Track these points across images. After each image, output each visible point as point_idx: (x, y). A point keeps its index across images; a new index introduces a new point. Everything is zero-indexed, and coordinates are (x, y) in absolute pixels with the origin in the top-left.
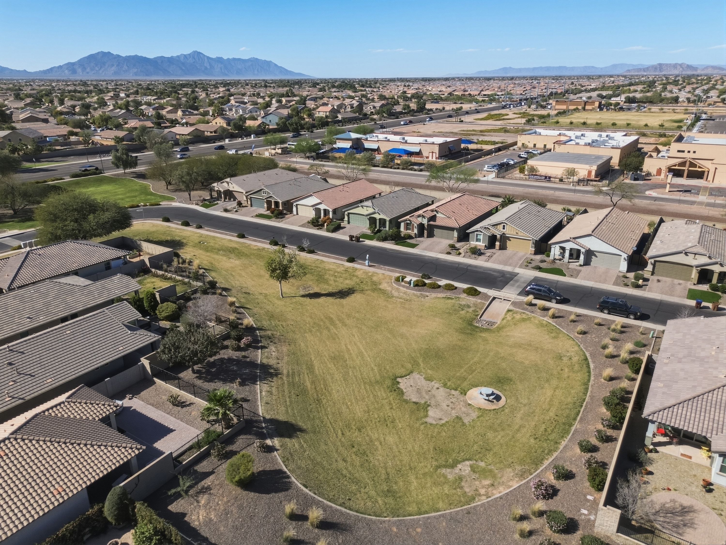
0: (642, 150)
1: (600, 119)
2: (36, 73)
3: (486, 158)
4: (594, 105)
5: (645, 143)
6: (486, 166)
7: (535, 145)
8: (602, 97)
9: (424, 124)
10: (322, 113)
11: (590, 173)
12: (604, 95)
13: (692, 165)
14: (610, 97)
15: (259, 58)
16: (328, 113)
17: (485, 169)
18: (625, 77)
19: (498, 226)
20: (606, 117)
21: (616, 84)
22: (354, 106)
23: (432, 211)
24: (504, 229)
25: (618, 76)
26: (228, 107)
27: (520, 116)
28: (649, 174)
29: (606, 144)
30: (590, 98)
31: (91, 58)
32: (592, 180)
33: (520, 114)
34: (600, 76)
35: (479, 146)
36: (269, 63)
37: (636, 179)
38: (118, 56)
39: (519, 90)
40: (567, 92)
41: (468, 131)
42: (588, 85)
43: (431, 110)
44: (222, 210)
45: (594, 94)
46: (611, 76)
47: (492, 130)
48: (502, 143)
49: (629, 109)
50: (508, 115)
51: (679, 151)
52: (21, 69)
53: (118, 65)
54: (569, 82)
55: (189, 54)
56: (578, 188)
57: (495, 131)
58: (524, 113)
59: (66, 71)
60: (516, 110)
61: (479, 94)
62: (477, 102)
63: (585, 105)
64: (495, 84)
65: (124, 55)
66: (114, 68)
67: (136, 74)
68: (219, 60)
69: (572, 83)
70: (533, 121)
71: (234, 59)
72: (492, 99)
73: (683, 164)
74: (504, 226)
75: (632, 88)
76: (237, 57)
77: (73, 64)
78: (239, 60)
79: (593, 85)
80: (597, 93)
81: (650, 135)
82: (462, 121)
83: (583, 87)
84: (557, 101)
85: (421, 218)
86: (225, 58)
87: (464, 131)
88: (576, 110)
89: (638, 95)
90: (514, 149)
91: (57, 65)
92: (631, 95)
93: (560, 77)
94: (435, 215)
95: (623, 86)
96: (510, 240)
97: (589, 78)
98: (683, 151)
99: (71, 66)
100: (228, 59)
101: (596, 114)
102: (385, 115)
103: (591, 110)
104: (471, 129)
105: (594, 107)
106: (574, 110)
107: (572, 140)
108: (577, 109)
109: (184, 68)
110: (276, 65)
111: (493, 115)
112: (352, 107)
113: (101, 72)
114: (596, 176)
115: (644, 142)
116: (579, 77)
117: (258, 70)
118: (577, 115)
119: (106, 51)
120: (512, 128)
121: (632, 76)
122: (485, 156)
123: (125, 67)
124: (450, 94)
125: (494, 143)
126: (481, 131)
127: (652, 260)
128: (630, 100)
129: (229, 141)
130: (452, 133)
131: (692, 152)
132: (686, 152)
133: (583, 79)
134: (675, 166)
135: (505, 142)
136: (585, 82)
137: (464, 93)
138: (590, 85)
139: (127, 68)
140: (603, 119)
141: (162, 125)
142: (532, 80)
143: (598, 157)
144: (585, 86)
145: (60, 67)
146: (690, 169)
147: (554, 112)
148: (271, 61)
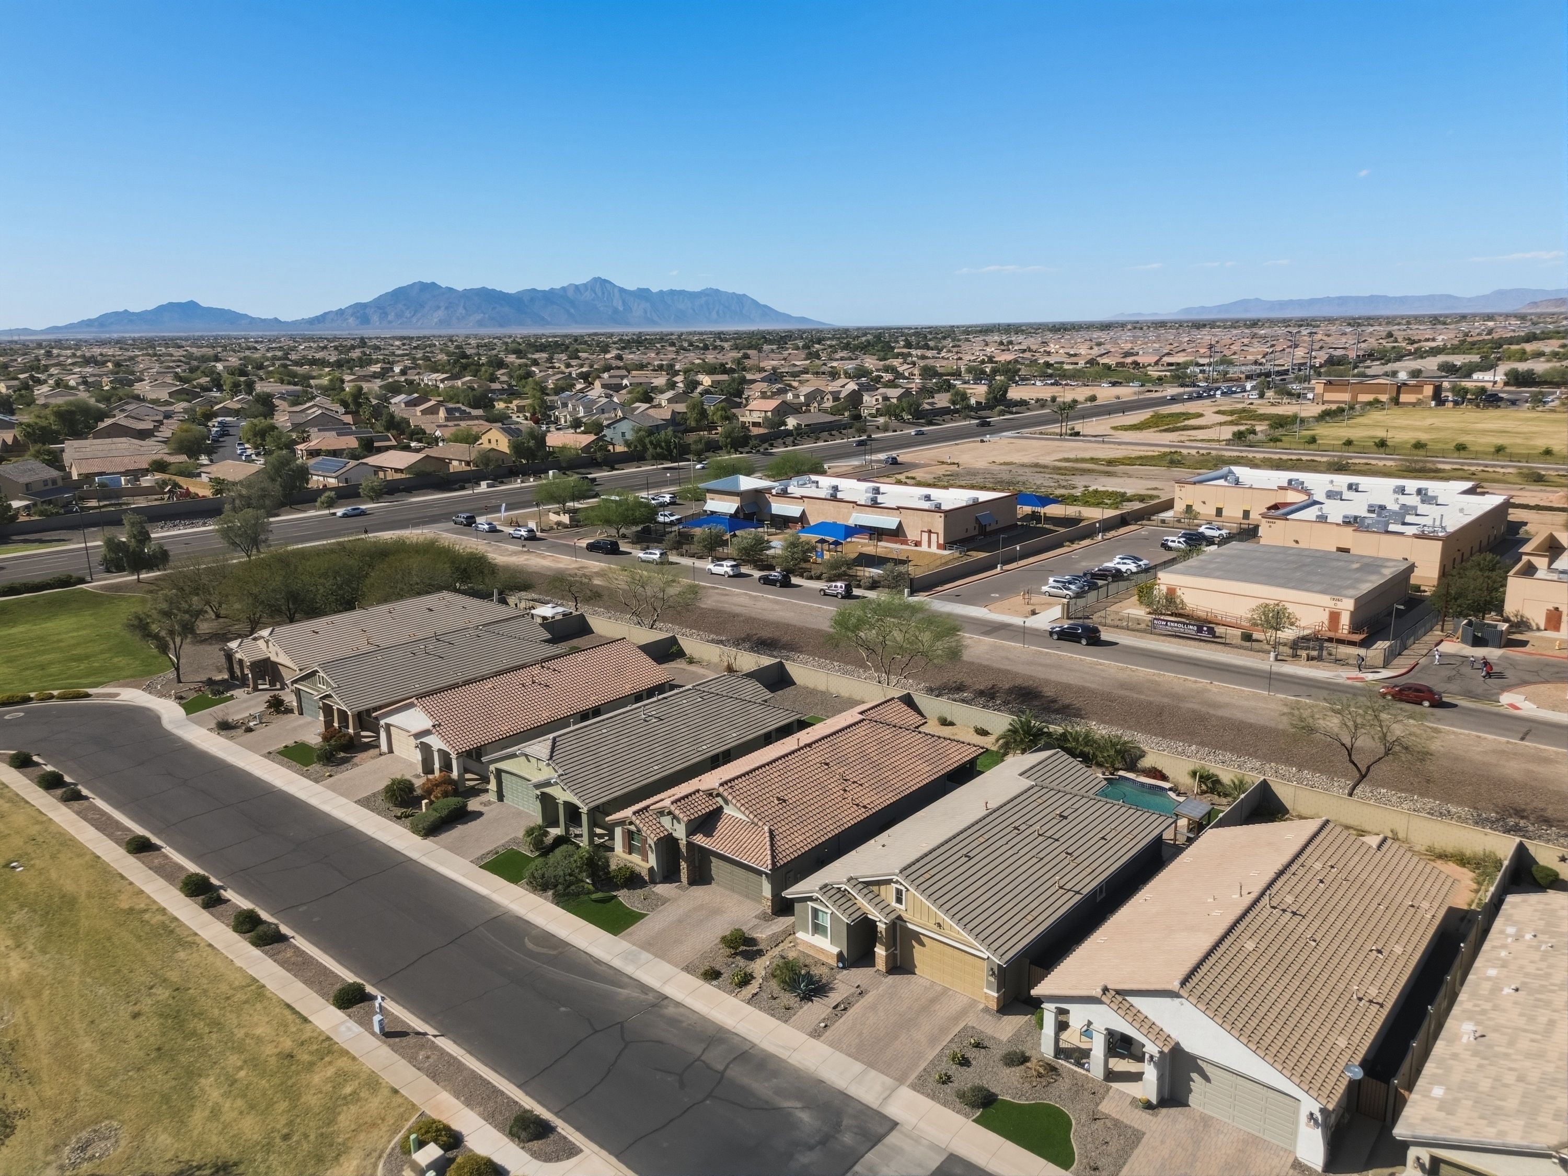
0: (1522, 530)
1: (1431, 428)
2: (294, 323)
3: (1075, 546)
4: (1421, 393)
5: (1538, 508)
6: (1051, 580)
7: (1219, 512)
8: (1449, 369)
9: (982, 441)
10: (758, 414)
11: (1334, 617)
12: (1458, 363)
14: (1468, 371)
15: (722, 289)
16: (769, 414)
17: (1045, 588)
18: (1522, 317)
20: (1450, 425)
21: (1496, 336)
22: (842, 396)
23: (710, 794)
24: (898, 901)
25: (1507, 316)
26: (560, 398)
27: (1229, 418)
28: (1522, 625)
29: (1409, 519)
30: (1415, 374)
31: (399, 295)
32: (1340, 641)
33: (1232, 413)
34: (1463, 317)
35: (1070, 511)
36: (741, 299)
37: (1478, 642)
38: (450, 290)
39: (1256, 350)
40: (1370, 355)
41: (1077, 460)
42: (1427, 340)
43: (1023, 403)
44: (213, 725)
45: (1431, 364)
46: (1490, 317)
47: (1141, 458)
48: (1142, 498)
49: (1513, 403)
50: (1201, 415)
52: (270, 316)
53: (447, 308)
54: (1382, 330)
55: (585, 285)
56: (1289, 668)
57: (1144, 461)
58: (1244, 410)
59: (351, 320)
60: (1226, 404)
61: (1156, 363)
62: (1145, 380)
63: (1398, 393)
64: (1206, 337)
65: (460, 288)
66: (440, 314)
67: (480, 323)
68: (643, 294)
69: (1390, 335)
70: (1251, 437)
71: (672, 292)
72: (1179, 375)
74: (898, 892)
75: (1529, 347)
76: (677, 288)
77: (364, 306)
78: (682, 293)
79: (1440, 338)
80: (1441, 358)
81: (1557, 479)
82: (1077, 434)
83: (1412, 342)
84: (1330, 383)
86: (655, 289)
87: (1067, 460)
88: (1375, 404)
89: (1540, 367)
90: (1163, 521)
91: (334, 309)
92: (1522, 367)
93: (1369, 318)
94: (720, 809)
95: (1511, 341)
96: (922, 944)
97: (1435, 320)
99: (360, 311)
100: (661, 291)
101: (1426, 413)
102: (906, 416)
103: (1414, 405)
104: (1087, 455)
105: (1420, 396)
106: (1370, 404)
107: (1316, 503)
108: (1377, 401)
109: (572, 311)
110: (755, 302)
111: (1164, 416)
112: (836, 398)
113: (414, 320)
114: (1356, 627)
115: (1532, 504)
116: (1410, 321)
117: (718, 312)
118: (1376, 416)
119: (427, 280)
120: (1194, 452)
121: (1540, 315)
122: (1072, 542)
123: (461, 311)
124: (1092, 362)
125: (1123, 498)
126: (1110, 462)
127: (1425, 1154)
128: (1518, 379)
129: (489, 486)
130: (1036, 465)
133: (1424, 323)
135: (1152, 497)
136: (1421, 331)
137: (1122, 360)
138: (1434, 340)
139: (464, 312)
140: (1438, 429)
141: (376, 444)
142: (1301, 326)
143: (1371, 565)
144: (1420, 341)
145: (341, 312)
147: (1314, 410)
148: (744, 295)
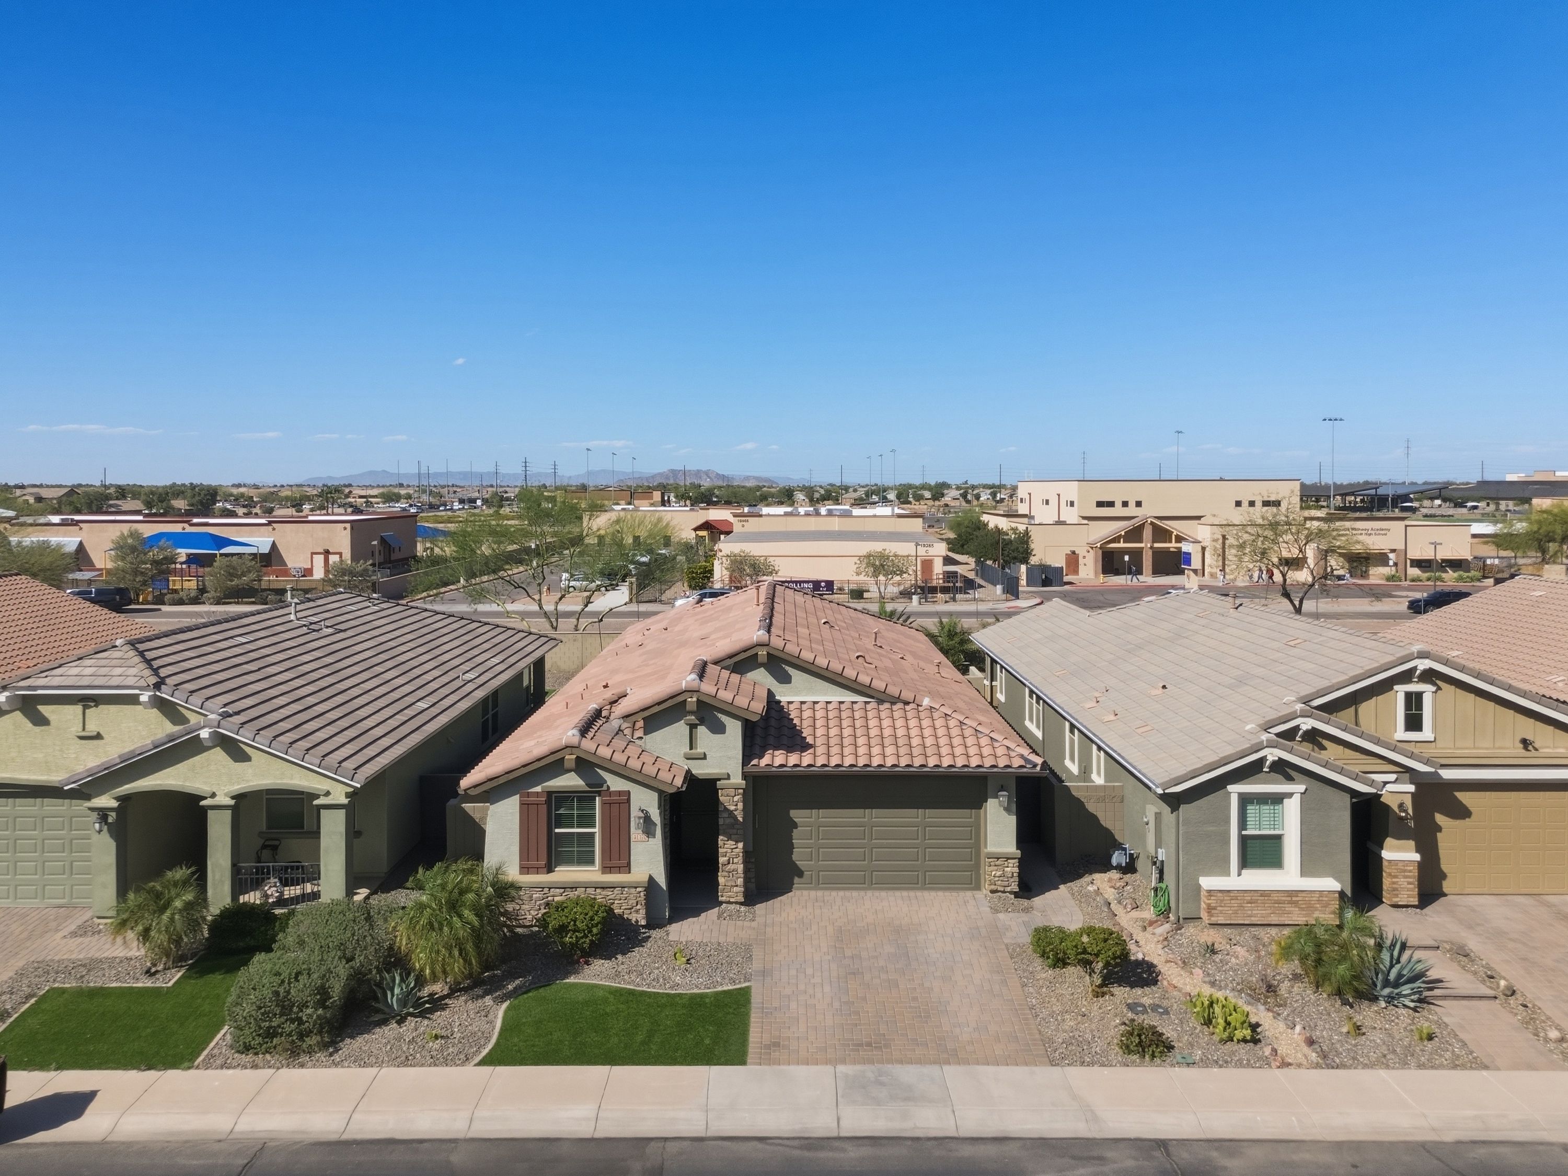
11: (927, 566)
13: (1161, 534)
19: (1367, 708)
24: (1414, 722)
28: (1054, 570)
37: (1044, 583)
51: (1100, 504)
73: (1135, 534)
74: (1414, 702)
85: (680, 729)
94: (771, 697)
96: (1462, 812)
98: (1111, 504)
131: (1132, 504)
132: (1118, 504)
134: (1116, 540)
146: (1156, 545)
